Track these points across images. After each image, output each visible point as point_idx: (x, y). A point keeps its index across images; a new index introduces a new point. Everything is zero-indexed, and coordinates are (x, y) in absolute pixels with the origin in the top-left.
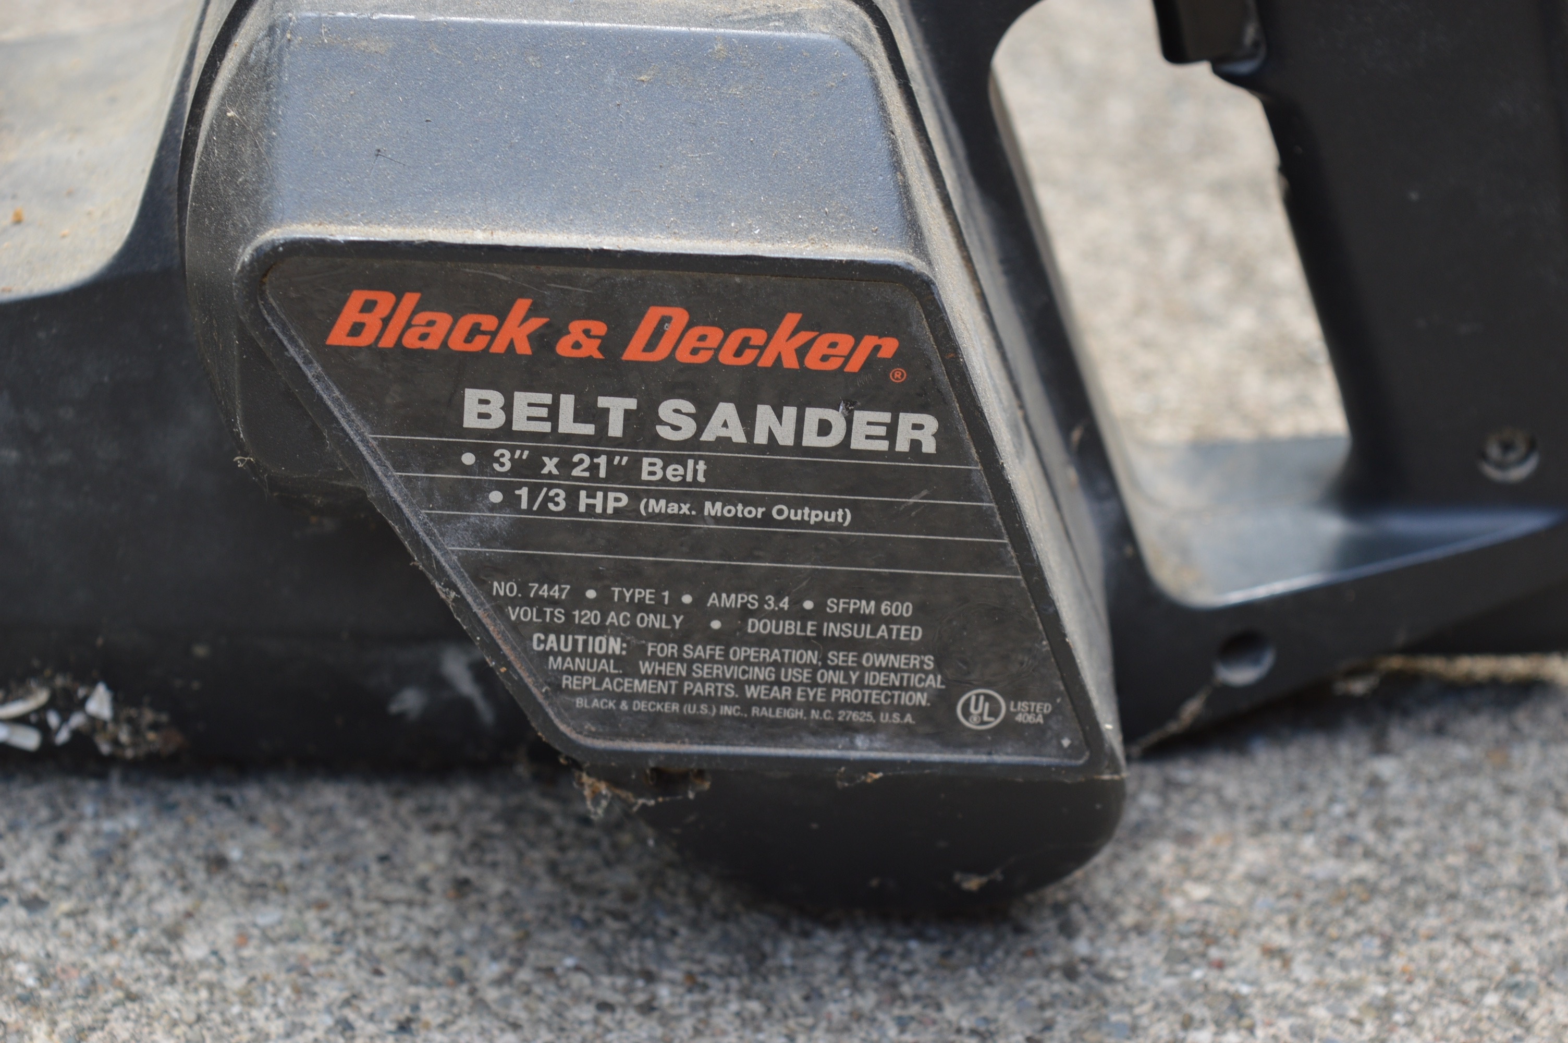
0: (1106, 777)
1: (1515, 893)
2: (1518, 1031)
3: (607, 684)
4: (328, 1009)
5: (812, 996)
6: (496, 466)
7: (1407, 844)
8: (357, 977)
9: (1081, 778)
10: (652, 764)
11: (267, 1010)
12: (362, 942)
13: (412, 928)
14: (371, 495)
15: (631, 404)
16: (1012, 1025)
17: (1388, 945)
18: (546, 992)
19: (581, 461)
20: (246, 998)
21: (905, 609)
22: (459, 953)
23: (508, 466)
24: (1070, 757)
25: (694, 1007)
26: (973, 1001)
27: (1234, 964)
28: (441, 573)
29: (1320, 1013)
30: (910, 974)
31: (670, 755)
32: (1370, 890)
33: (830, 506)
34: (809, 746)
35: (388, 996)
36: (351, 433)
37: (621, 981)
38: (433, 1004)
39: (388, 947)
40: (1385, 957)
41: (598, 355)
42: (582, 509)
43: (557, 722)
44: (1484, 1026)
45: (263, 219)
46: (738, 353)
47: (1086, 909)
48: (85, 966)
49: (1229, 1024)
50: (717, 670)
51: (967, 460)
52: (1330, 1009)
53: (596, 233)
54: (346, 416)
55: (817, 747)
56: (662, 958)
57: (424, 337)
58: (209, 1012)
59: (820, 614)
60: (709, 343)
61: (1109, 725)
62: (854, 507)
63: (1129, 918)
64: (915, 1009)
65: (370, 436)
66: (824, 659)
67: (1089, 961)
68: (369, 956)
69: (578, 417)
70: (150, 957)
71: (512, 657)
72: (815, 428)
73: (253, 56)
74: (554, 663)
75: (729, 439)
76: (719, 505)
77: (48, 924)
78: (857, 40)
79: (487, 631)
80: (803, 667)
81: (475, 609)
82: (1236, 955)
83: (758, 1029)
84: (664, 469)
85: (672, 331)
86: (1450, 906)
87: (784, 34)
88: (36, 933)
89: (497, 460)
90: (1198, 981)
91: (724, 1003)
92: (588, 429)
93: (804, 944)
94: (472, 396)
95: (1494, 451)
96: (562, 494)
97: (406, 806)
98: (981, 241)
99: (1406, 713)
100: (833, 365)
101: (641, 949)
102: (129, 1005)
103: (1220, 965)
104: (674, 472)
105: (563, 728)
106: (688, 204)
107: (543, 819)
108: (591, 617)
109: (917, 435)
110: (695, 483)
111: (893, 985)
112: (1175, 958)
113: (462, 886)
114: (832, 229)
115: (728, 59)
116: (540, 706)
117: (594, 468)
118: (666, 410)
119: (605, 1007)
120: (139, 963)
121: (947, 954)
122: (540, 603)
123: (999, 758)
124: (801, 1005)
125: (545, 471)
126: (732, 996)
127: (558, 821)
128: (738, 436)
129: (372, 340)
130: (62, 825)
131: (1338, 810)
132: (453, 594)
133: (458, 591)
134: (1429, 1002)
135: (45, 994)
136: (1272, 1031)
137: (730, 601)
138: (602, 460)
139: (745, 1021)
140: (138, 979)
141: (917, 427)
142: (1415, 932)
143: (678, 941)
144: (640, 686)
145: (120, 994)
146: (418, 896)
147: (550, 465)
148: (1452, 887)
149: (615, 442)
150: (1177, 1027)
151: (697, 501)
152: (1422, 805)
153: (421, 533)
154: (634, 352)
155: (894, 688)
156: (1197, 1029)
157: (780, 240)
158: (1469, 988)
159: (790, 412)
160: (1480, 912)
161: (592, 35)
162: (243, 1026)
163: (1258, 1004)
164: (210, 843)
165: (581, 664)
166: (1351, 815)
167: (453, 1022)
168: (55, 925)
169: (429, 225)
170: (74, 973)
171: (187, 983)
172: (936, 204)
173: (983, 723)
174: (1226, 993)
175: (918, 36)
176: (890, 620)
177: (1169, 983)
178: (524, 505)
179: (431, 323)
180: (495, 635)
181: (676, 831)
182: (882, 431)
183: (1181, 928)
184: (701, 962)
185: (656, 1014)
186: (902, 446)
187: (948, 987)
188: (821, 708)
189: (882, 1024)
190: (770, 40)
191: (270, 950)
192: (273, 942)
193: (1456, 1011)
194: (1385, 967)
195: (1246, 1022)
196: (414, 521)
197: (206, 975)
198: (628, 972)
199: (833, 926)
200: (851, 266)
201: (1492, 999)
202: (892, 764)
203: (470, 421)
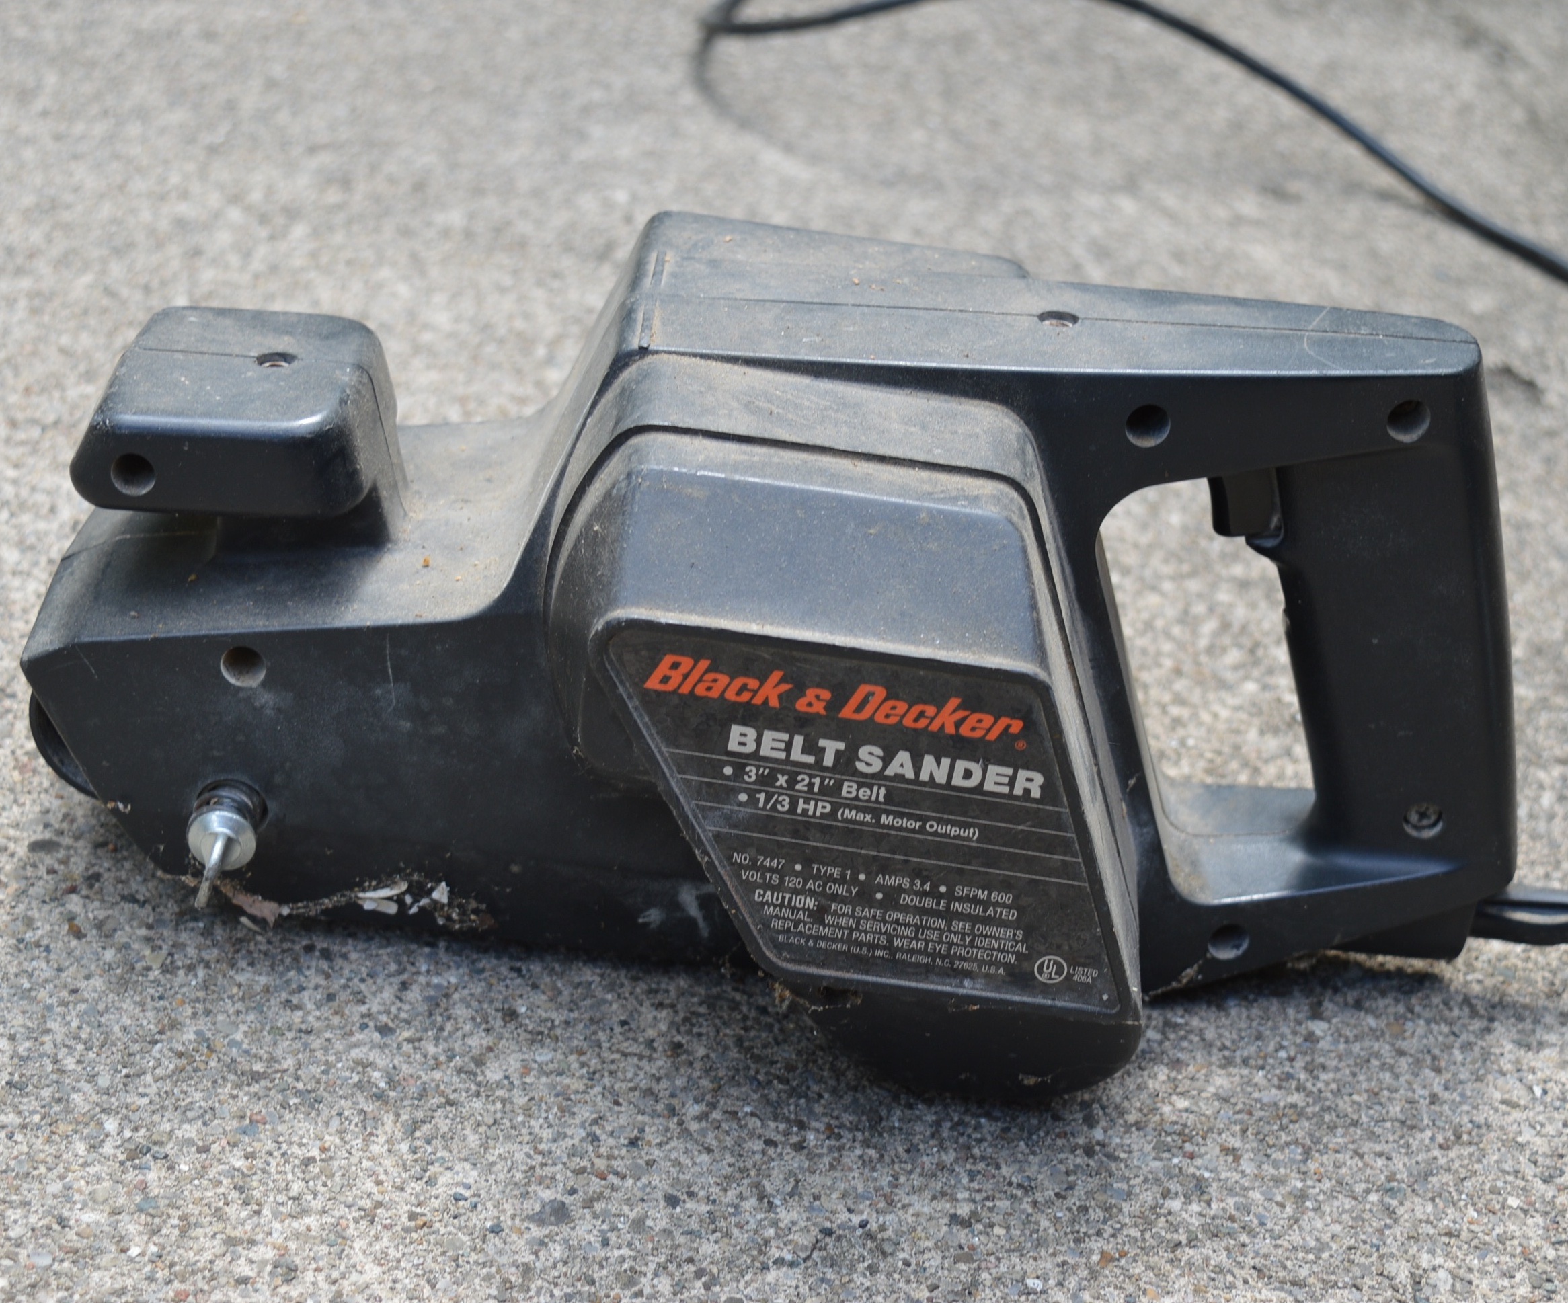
0: (1130, 1023)
1: (1397, 1124)
2: (1389, 1221)
3: (801, 927)
4: (583, 1125)
5: (912, 1150)
6: (746, 778)
7: (1327, 1084)
8: (603, 1105)
9: (1113, 1022)
10: (825, 984)
11: (541, 1121)
12: (607, 1081)
13: (642, 1074)
14: (660, 788)
15: (841, 746)
16: (1046, 1183)
17: (1307, 1153)
18: (731, 1129)
19: (803, 780)
20: (528, 1114)
21: (1008, 898)
22: (672, 1095)
23: (754, 778)
24: (1107, 1007)
25: (831, 1149)
26: (1022, 1164)
27: (1201, 1156)
28: (700, 844)
29: (1256, 1195)
30: (980, 1141)
31: (837, 979)
32: (1299, 1113)
33: (966, 826)
34: (932, 982)
35: (623, 1120)
36: (653, 746)
37: (782, 1126)
38: (654, 1129)
39: (624, 1086)
40: (1305, 1161)
41: (823, 712)
42: (799, 811)
43: (764, 949)
44: (1366, 1216)
45: (612, 603)
46: (916, 720)
47: (1103, 1108)
48: (419, 1078)
49: (1193, 1198)
50: (877, 926)
51: (1061, 805)
52: (1262, 1194)
53: (831, 633)
54: (651, 735)
55: (938, 984)
56: (811, 1112)
57: (709, 689)
58: (502, 1119)
59: (951, 897)
60: (897, 711)
61: (1135, 989)
62: (980, 827)
63: (1132, 1118)
64: (981, 1166)
65: (664, 750)
66: (949, 926)
67: (1103, 1145)
68: (611, 1090)
69: (805, 751)
70: (463, 1075)
71: (740, 904)
72: (962, 774)
73: (615, 491)
74: (768, 911)
75: (903, 776)
76: (891, 817)
77: (395, 1045)
78: (1015, 519)
79: (726, 885)
80: (934, 929)
81: (720, 869)
82: (1203, 1150)
83: (874, 1169)
84: (858, 790)
85: (874, 702)
86: (1352, 1129)
87: (968, 510)
88: (387, 1051)
89: (747, 773)
90: (1175, 1166)
91: (852, 1149)
92: (811, 759)
93: (908, 1112)
94: (736, 730)
95: (1414, 817)
96: (788, 800)
97: (641, 987)
98: (1080, 648)
99: (1336, 990)
100: (978, 734)
101: (797, 1105)
102: (448, 1108)
103: (1192, 1157)
104: (864, 793)
105: (768, 953)
106: (894, 620)
107: (735, 1006)
108: (796, 882)
109: (1028, 785)
110: (877, 801)
111: (969, 1148)
112: (1162, 1148)
113: (677, 1048)
114: (987, 645)
115: (929, 524)
116: (755, 938)
117: (811, 785)
118: (864, 752)
119: (770, 1143)
120: (455, 1079)
121: (1006, 1130)
122: (763, 869)
123: (1059, 1003)
124: (904, 1156)
125: (778, 784)
126: (857, 1144)
127: (745, 1009)
128: (910, 774)
129: (676, 686)
130: (405, 977)
131: (1283, 1054)
132: (706, 859)
133: (710, 857)
134: (1331, 1195)
135: (392, 1094)
136: (1222, 1205)
137: (890, 881)
138: (817, 781)
139: (864, 1162)
140: (455, 1091)
141: (1029, 780)
142: (1326, 1146)
143: (823, 1102)
144: (822, 931)
145: (443, 1100)
146: (647, 1053)
147: (782, 780)
148: (1355, 1117)
149: (827, 769)
150: (1158, 1196)
151: (877, 813)
152: (1340, 1058)
153: (691, 816)
154: (847, 712)
155: (993, 949)
156: (1172, 1199)
157: (952, 649)
158: (1359, 1188)
159: (946, 762)
160: (1373, 1136)
161: (841, 499)
162: (525, 1131)
163: (1215, 1185)
164: (505, 1000)
165: (786, 913)
166: (1291, 1059)
167: (667, 1143)
168: (399, 1047)
169: (722, 617)
170: (411, 1081)
171: (488, 1096)
172: (1055, 628)
173: (1050, 978)
174: (1194, 1175)
175: (1051, 506)
176: (996, 904)
177: (1156, 1164)
178: (761, 804)
179: (715, 681)
180: (730, 888)
181: (833, 1028)
182: (1006, 780)
183: (1167, 1127)
184: (837, 1118)
185: (805, 1151)
186: (1018, 791)
187: (1004, 1153)
188: (943, 958)
189: (959, 1173)
190: (958, 514)
191: (544, 1080)
192: (547, 1075)
193: (1348, 1203)
194: (1303, 1169)
195: (1206, 1197)
196: (686, 808)
197: (500, 1093)
198: (788, 1120)
199: (929, 1102)
200: (998, 672)
201: (1373, 1197)
202: (987, 1000)
203: (733, 746)
